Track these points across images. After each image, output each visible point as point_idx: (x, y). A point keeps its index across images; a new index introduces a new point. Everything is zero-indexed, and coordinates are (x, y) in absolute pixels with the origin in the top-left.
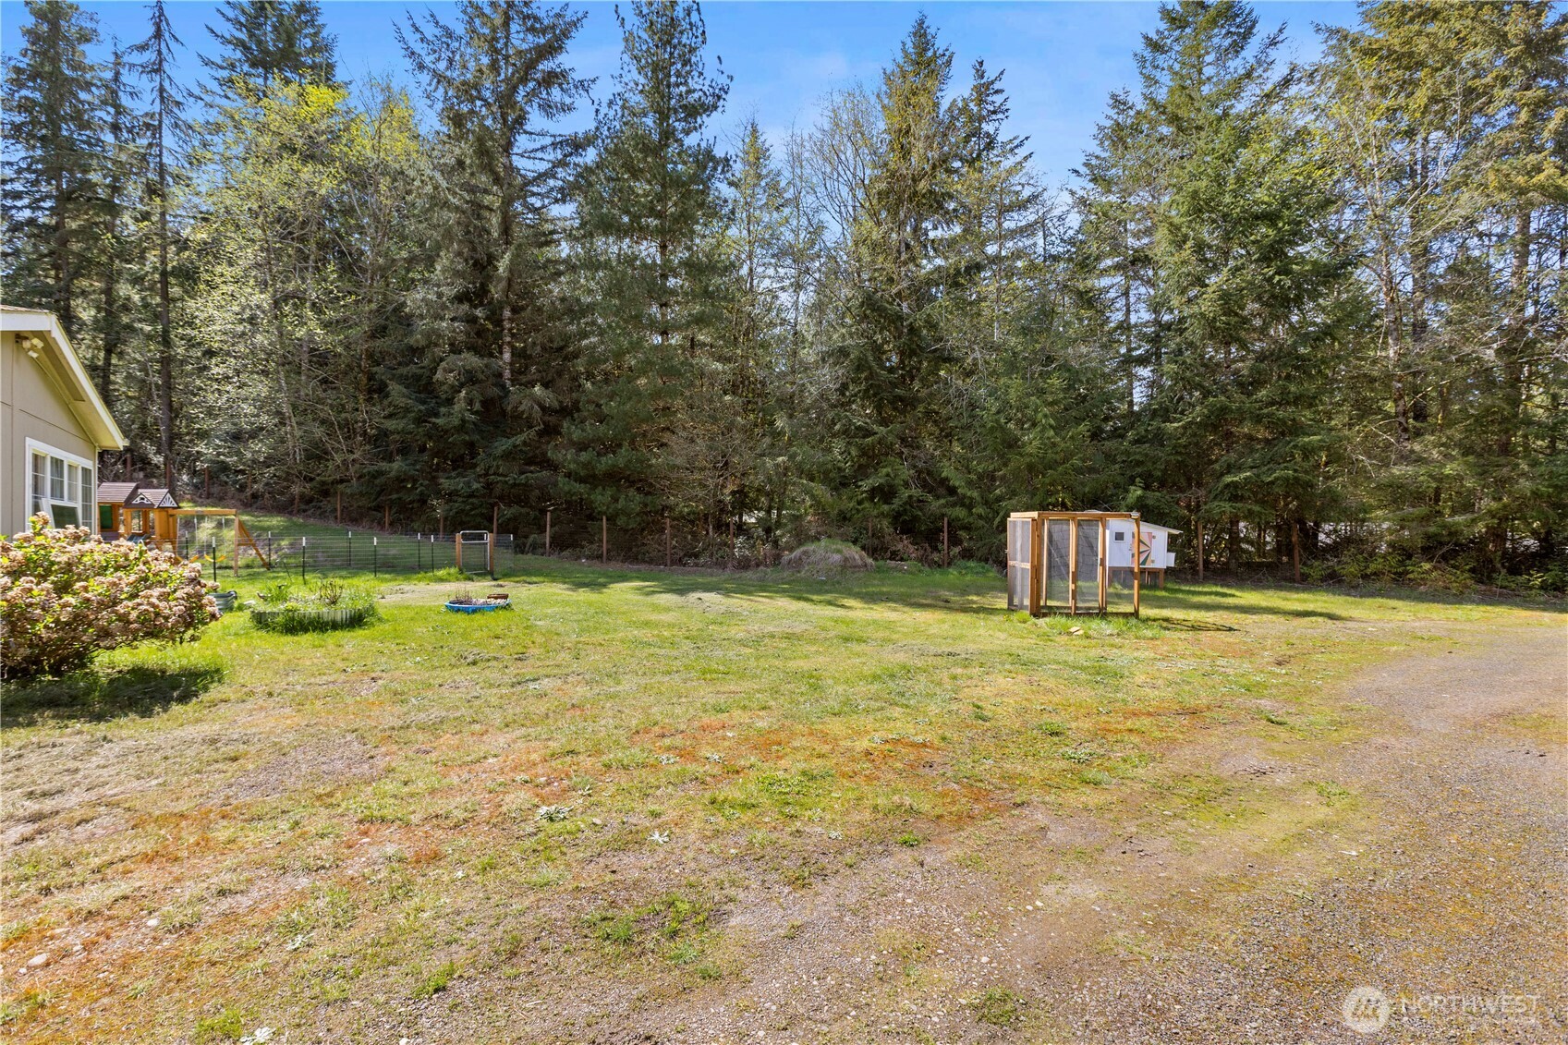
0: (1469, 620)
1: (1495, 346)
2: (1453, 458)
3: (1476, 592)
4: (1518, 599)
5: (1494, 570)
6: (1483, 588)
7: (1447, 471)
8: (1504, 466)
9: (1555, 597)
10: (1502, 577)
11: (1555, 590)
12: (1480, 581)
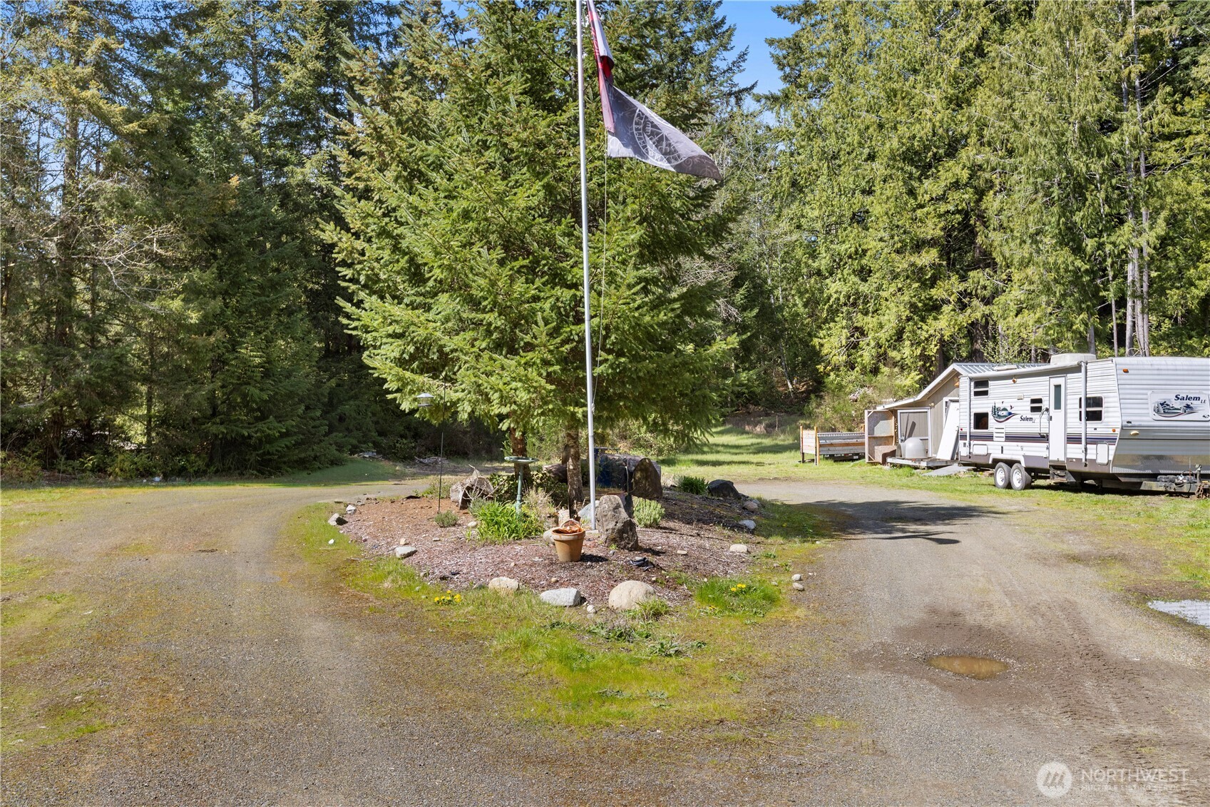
0: (53, 500)
1: (55, 239)
2: (22, 345)
3: (42, 477)
4: (76, 481)
5: (55, 457)
6: (47, 473)
7: (20, 357)
8: (64, 356)
9: (100, 477)
10: (62, 462)
11: (99, 471)
12: (44, 468)
